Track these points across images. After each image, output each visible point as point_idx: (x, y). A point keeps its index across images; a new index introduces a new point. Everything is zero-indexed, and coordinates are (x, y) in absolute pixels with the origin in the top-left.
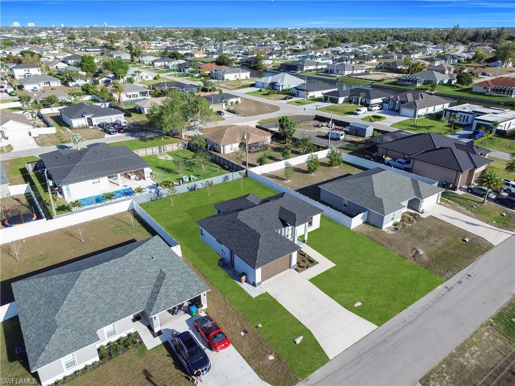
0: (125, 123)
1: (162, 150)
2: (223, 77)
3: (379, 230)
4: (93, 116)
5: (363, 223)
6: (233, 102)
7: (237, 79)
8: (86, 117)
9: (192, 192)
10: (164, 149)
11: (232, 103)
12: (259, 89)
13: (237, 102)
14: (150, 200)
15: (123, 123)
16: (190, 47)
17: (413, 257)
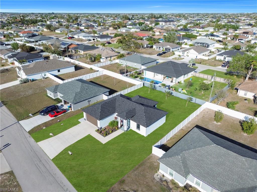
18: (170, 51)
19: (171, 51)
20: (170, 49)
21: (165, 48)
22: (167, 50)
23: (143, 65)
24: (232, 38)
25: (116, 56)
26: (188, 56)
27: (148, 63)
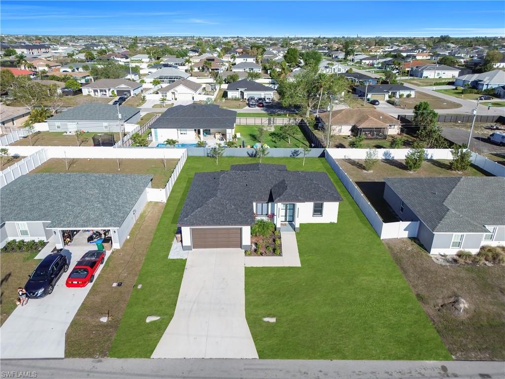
0: (270, 99)
1: (272, 122)
2: (422, 74)
3: (423, 253)
4: (245, 90)
5: (409, 238)
6: (403, 95)
7: (440, 77)
8: (240, 90)
9: (250, 158)
10: (273, 122)
11: (401, 96)
12: (454, 87)
13: (408, 96)
14: (206, 155)
15: (268, 99)
16: (421, 50)
17: (442, 306)
18: (130, 95)
19: (132, 95)
20: (129, 92)
21: (117, 91)
22: (125, 93)
23: (128, 121)
24: (201, 68)
25: (23, 116)
26: (176, 100)
27: (134, 115)
